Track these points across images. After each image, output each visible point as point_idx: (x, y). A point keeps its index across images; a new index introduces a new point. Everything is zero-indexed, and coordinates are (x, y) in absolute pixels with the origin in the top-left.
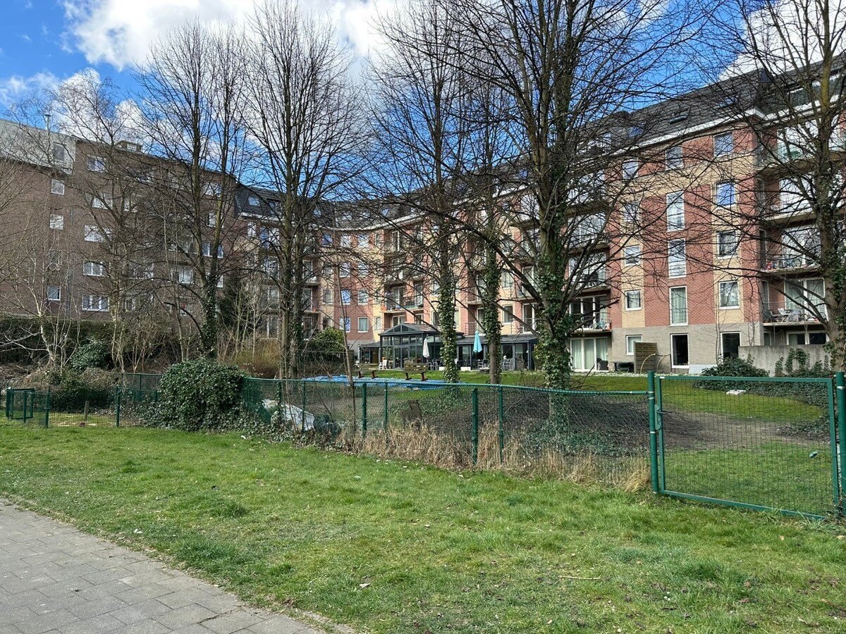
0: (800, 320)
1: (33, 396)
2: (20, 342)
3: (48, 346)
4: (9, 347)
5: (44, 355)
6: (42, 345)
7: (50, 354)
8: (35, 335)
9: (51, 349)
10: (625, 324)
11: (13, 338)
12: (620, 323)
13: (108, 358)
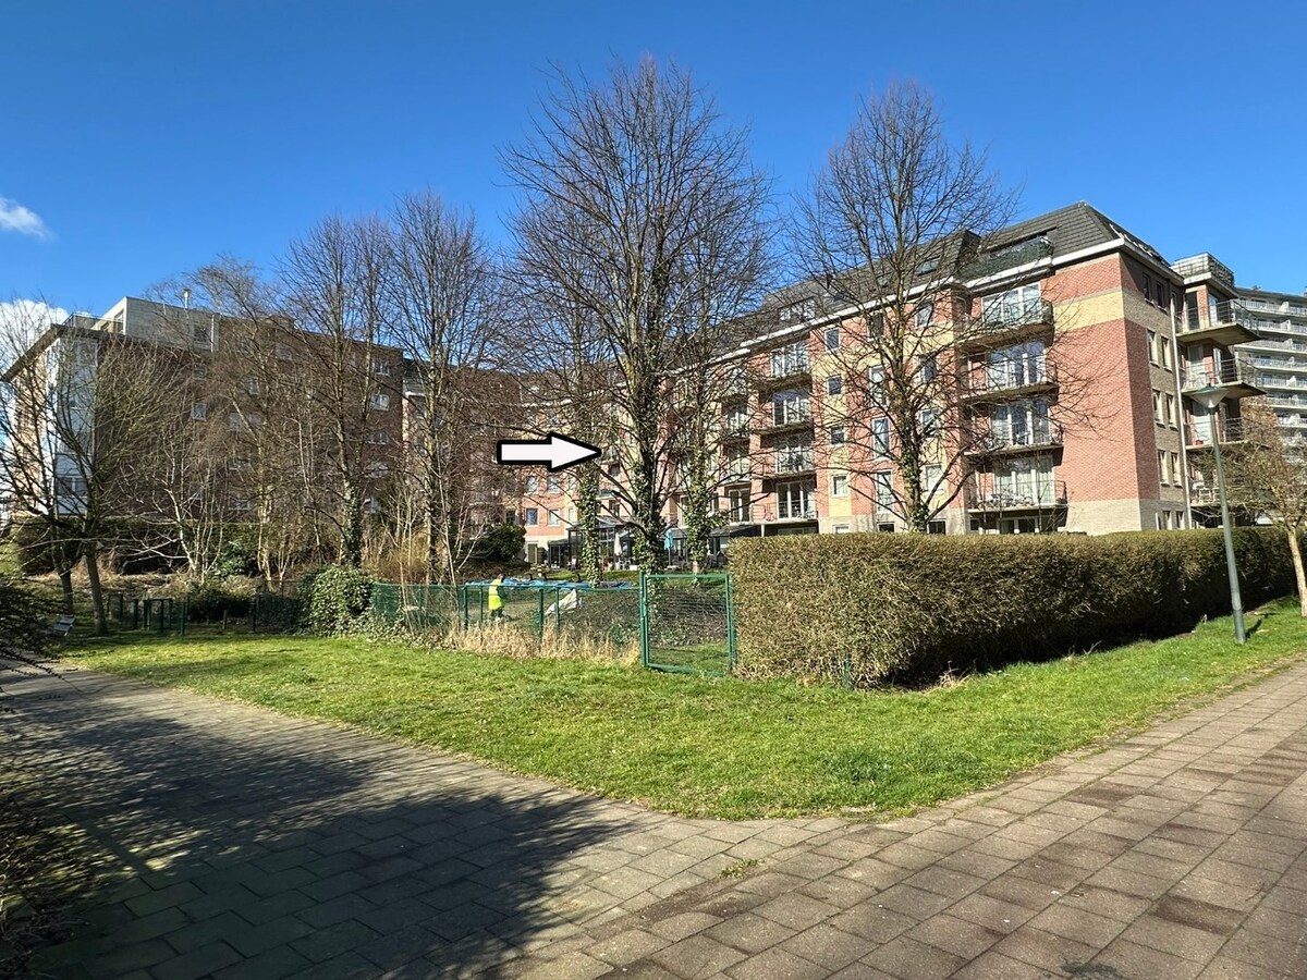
0: (1008, 505)
1: (171, 606)
2: (158, 549)
3: (188, 554)
4: (146, 555)
5: (183, 563)
6: (182, 552)
7: (191, 561)
8: (174, 541)
9: (192, 556)
10: (832, 514)
11: (151, 545)
12: (827, 513)
13: (253, 564)
